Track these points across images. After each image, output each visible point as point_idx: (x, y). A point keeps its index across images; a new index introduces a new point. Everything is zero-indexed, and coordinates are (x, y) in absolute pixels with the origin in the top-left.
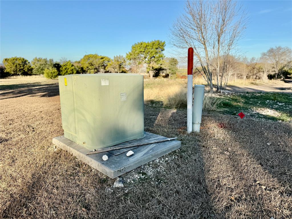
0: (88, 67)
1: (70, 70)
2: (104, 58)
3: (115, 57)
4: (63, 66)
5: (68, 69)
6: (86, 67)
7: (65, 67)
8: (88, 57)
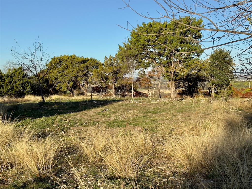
0: (56, 79)
1: (19, 84)
2: (88, 60)
3: (106, 57)
4: (6, 78)
5: (15, 82)
6: (53, 79)
7: (9, 78)
8: (58, 60)
